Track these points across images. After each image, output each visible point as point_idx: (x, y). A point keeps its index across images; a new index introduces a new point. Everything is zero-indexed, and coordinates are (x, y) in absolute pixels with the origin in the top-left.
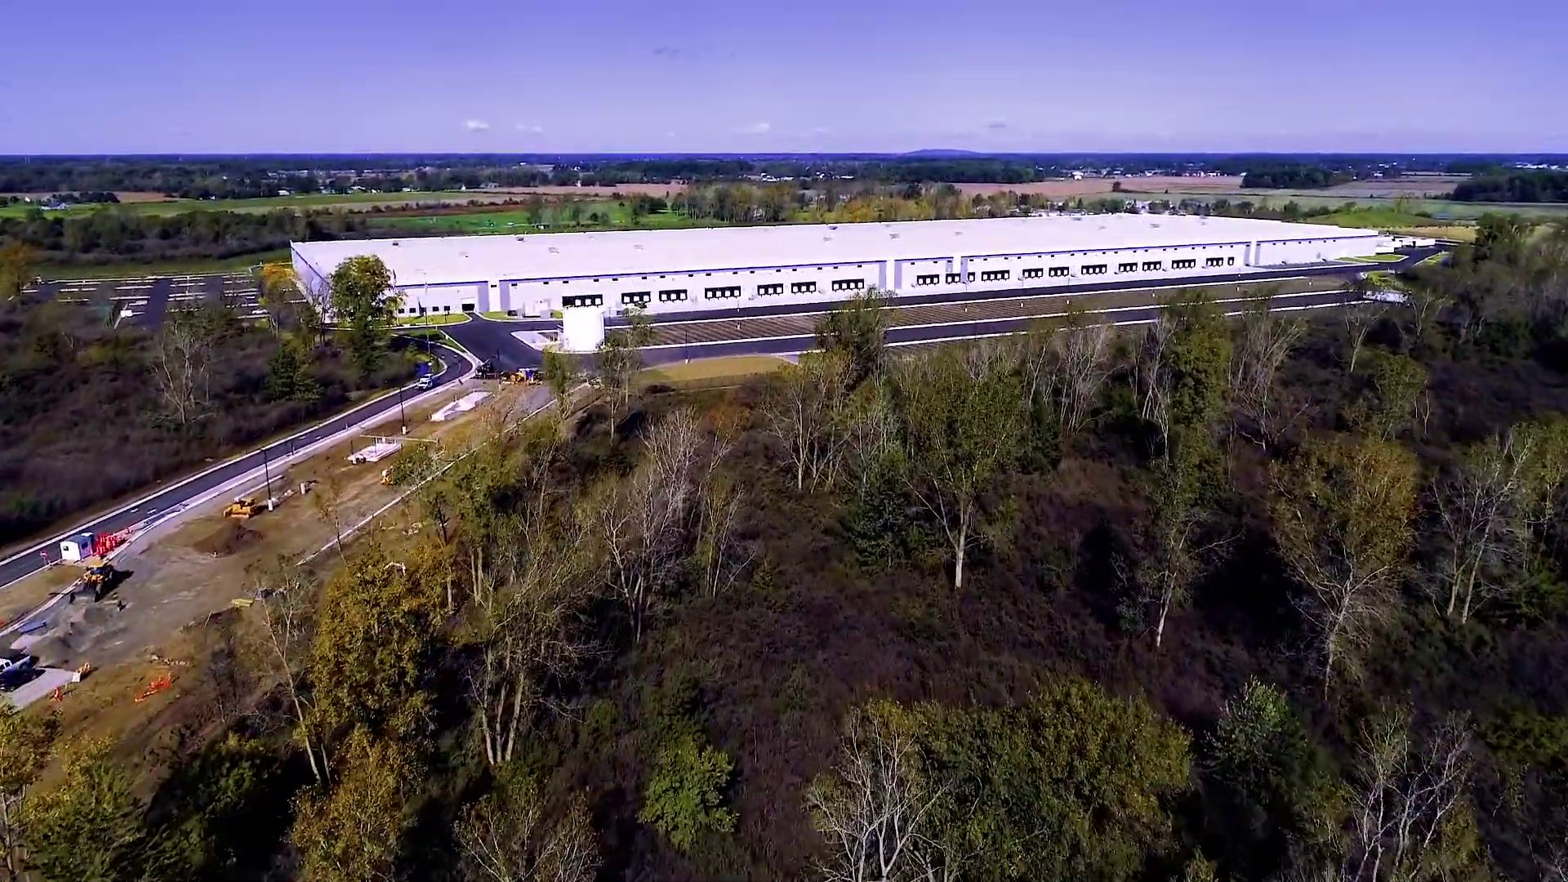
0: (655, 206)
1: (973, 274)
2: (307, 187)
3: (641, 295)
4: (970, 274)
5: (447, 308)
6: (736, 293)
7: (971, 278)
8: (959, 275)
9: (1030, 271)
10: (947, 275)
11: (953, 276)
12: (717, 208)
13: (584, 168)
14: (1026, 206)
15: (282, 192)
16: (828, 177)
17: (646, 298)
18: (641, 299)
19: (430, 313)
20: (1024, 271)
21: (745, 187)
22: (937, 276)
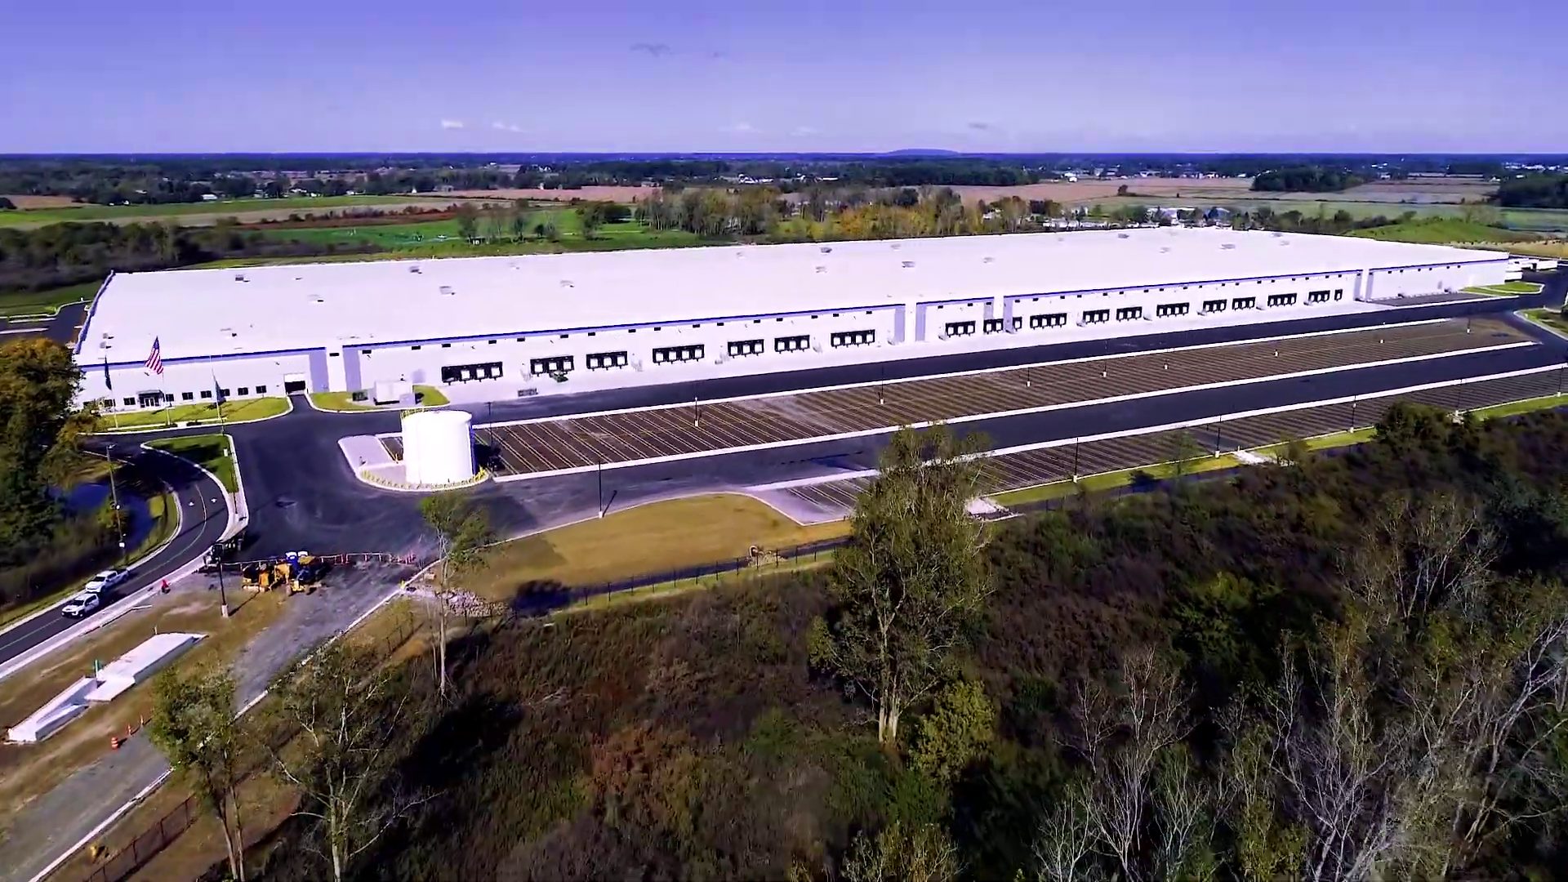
0: (614, 214)
1: (1020, 319)
2: (241, 190)
3: (560, 361)
4: (1015, 319)
5: (261, 389)
6: (698, 353)
7: (1017, 324)
8: (1001, 321)
9: (1092, 314)
10: (986, 322)
11: (994, 322)
12: (687, 218)
13: (554, 169)
14: (1040, 217)
15: (206, 197)
16: (810, 178)
17: (567, 365)
18: (560, 367)
19: (233, 397)
20: (1085, 314)
21: (721, 193)
22: (973, 323)
